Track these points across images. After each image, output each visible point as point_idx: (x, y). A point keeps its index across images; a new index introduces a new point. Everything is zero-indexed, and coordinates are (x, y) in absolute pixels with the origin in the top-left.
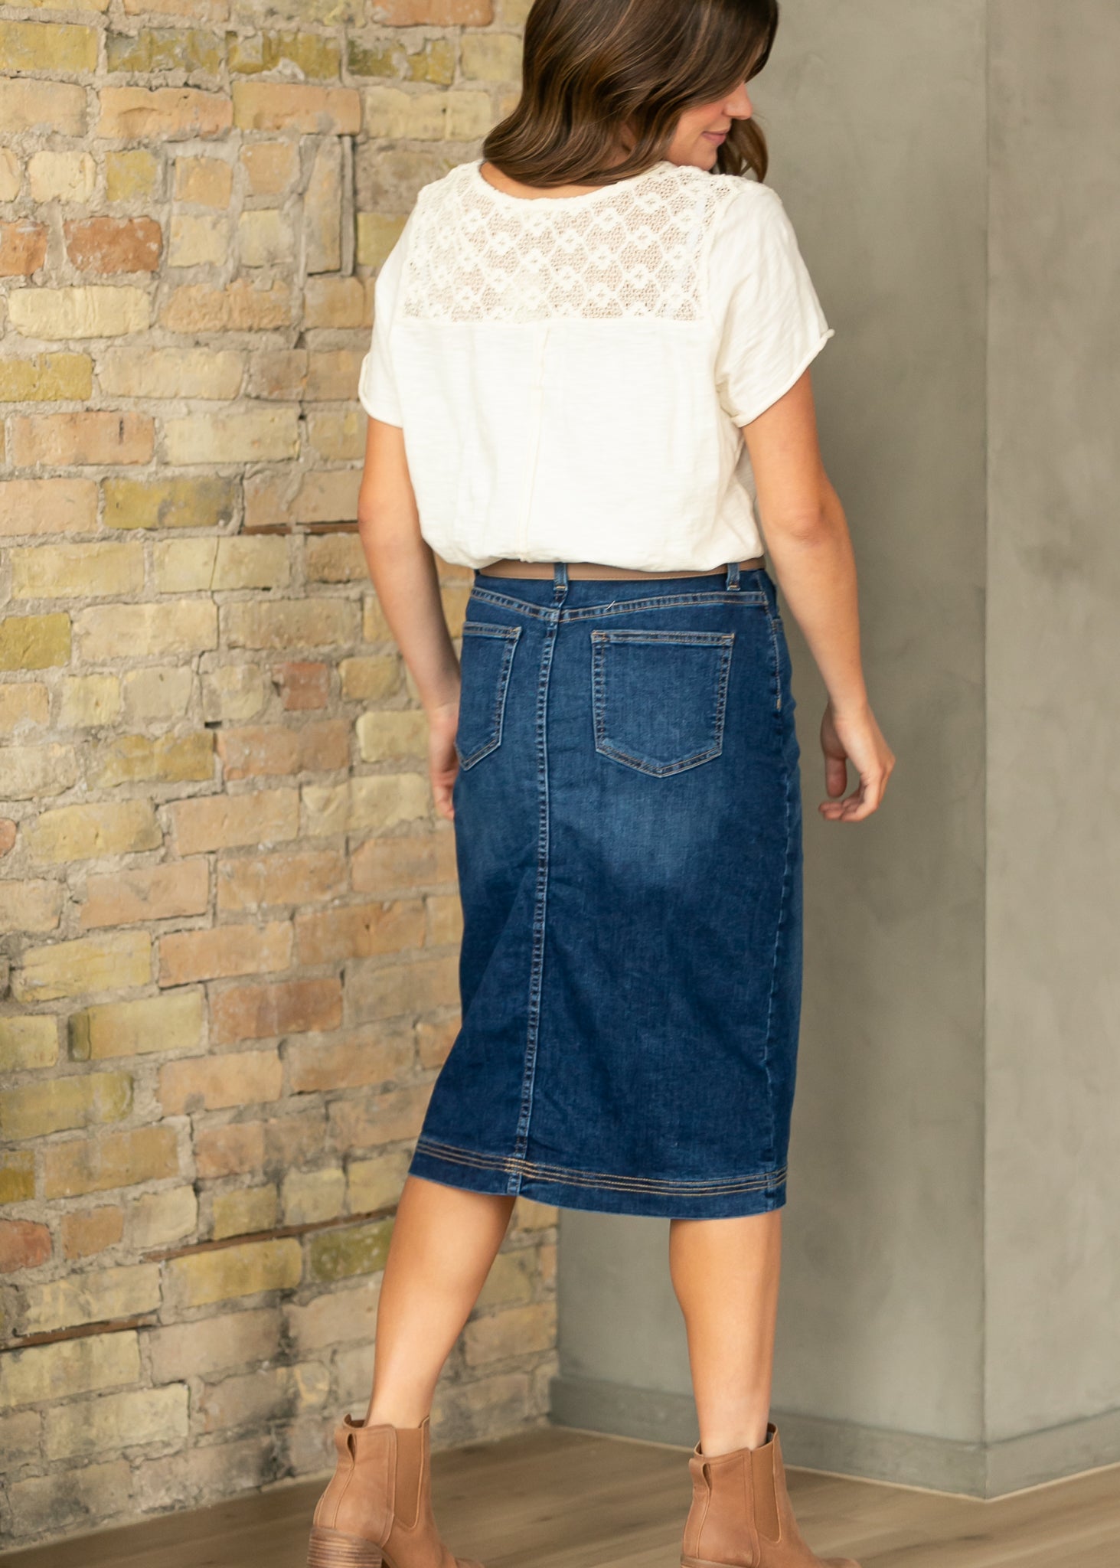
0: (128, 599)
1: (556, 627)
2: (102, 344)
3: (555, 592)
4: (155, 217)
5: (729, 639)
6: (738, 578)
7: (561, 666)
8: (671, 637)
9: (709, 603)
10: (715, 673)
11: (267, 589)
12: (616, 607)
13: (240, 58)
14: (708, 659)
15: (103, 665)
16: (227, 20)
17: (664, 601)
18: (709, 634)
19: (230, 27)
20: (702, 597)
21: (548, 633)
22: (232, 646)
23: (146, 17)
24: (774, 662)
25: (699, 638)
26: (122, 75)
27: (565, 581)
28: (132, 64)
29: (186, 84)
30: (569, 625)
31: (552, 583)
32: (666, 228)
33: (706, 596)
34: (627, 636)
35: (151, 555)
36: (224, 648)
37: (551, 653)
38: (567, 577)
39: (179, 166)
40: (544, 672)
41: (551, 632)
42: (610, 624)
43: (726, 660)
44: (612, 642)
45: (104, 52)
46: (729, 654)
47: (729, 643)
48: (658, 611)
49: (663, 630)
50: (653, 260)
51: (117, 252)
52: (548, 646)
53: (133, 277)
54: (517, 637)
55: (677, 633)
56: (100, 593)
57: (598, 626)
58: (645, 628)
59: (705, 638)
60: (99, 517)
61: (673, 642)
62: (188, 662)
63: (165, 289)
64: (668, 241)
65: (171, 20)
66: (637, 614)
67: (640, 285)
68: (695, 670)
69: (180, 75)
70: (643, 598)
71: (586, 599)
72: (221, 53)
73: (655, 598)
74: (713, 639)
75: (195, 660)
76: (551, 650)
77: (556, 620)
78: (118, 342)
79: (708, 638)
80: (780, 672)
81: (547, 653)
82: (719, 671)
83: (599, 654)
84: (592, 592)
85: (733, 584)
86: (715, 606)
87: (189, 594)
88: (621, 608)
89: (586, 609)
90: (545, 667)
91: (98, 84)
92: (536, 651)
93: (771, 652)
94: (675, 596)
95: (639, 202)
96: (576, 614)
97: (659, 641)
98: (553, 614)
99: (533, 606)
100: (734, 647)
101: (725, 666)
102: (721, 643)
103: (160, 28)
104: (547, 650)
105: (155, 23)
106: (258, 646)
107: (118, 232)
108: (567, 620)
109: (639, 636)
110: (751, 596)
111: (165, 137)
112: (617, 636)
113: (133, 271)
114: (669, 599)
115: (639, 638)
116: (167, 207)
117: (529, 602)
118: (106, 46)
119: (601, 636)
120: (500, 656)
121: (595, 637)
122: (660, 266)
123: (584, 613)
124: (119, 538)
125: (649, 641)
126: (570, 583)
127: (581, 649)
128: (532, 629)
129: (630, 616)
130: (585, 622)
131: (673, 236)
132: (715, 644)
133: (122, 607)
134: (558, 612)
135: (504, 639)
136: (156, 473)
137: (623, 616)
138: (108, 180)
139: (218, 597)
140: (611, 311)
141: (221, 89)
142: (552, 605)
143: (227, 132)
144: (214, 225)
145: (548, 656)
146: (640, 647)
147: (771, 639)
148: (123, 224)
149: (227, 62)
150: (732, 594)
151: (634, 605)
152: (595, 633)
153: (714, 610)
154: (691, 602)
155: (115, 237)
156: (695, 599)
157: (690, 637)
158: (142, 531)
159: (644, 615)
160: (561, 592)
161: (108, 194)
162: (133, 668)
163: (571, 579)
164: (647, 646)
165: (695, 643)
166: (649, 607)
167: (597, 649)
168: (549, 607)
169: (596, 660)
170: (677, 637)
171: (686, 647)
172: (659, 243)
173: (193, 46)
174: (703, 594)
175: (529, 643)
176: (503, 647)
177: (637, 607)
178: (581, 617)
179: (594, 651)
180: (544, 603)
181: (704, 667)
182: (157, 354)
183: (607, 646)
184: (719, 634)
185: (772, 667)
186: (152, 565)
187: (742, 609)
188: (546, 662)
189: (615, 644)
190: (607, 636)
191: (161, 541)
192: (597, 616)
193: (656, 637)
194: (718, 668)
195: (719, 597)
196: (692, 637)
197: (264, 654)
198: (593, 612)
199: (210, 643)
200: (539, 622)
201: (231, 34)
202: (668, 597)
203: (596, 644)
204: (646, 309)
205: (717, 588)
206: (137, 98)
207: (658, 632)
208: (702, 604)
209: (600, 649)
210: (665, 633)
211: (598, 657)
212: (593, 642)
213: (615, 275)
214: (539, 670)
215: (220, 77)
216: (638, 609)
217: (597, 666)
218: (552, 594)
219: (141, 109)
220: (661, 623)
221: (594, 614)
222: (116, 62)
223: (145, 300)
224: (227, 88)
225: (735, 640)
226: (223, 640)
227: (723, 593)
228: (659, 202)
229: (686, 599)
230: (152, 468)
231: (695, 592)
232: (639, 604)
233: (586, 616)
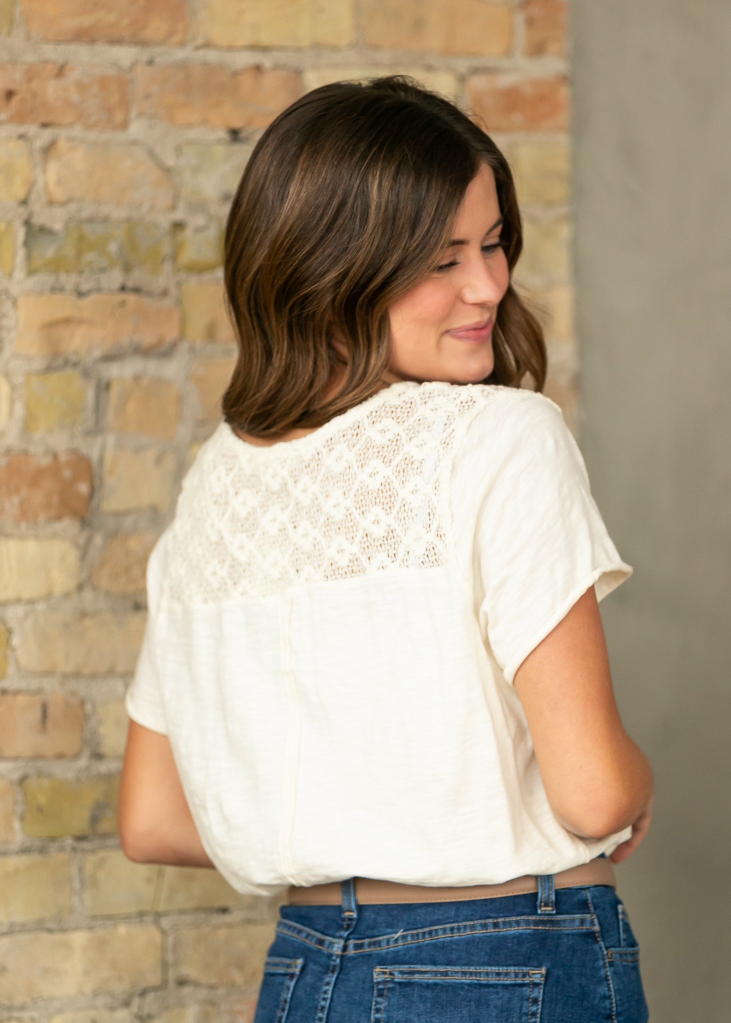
0: (51, 925)
1: (338, 961)
2: (20, 610)
3: (343, 920)
4: (84, 451)
5: (538, 974)
6: (553, 897)
7: (339, 1009)
8: (464, 973)
9: (514, 930)
10: (520, 1018)
11: (224, 910)
12: (404, 937)
13: (189, 254)
14: (510, 1000)
15: (23, 1008)
16: (173, 208)
17: (459, 929)
18: (512, 969)
19: (178, 215)
20: (504, 923)
21: (331, 968)
22: (182, 982)
23: (73, 207)
24: (607, 1003)
25: (498, 974)
26: (46, 279)
27: (353, 906)
28: (56, 265)
29: (123, 289)
30: (353, 958)
31: (339, 909)
32: (398, 459)
33: (510, 922)
34: (412, 973)
35: (81, 870)
36: (172, 985)
37: (330, 993)
38: (356, 901)
39: (115, 390)
40: (320, 1015)
41: (334, 966)
42: (396, 959)
43: (535, 1001)
44: (396, 980)
45: (21, 253)
46: (538, 993)
47: (538, 979)
48: (451, 942)
49: (455, 965)
50: (388, 499)
51: (38, 497)
52: (328, 984)
53: (59, 526)
54: (297, 971)
55: (472, 969)
56: (19, 917)
57: (383, 961)
58: (434, 963)
59: (507, 974)
60: (17, 825)
61: (466, 980)
62: (127, 1004)
63: (98, 540)
64: (401, 473)
65: (105, 210)
66: (427, 945)
67: (379, 532)
68: (494, 1014)
69: (115, 277)
70: (434, 925)
71: (374, 928)
72: (166, 249)
73: (448, 926)
74: (516, 975)
75: (136, 1002)
76: (330, 988)
77: (339, 953)
78: (41, 607)
79: (511, 974)
80: (619, 1014)
81: (325, 992)
82: (527, 1014)
83: (380, 995)
84: (380, 919)
85: (546, 905)
86: (521, 934)
87: (127, 918)
88: (409, 939)
89: (373, 940)
90: (323, 1008)
91: (15, 290)
92: (316, 989)
93: (602, 990)
94: (472, 923)
95: (371, 433)
96: (360, 946)
97: (449, 980)
98: (336, 946)
99: (319, 935)
100: (545, 985)
101: (534, 1008)
102: (527, 980)
103: (91, 220)
104: (327, 987)
105: (85, 214)
106: (213, 981)
107: (40, 472)
108: (351, 952)
109: (426, 974)
110: (573, 921)
111: (97, 353)
112: (402, 973)
113: (59, 518)
114: (465, 927)
115: (426, 976)
116: (99, 441)
117: (317, 930)
118: (26, 243)
119: (384, 973)
120: (279, 994)
121: (378, 974)
122: (398, 505)
123: (370, 945)
124: (43, 851)
125: (439, 979)
126: (360, 908)
127: (363, 988)
128: (316, 963)
129: (419, 948)
130: (370, 955)
131: (408, 467)
132: (519, 982)
133: (45, 936)
134: (342, 942)
135: (285, 975)
136: (87, 768)
137: (411, 948)
138: (27, 406)
139: (165, 922)
140: (353, 569)
141: (165, 293)
142: (337, 934)
143: (174, 346)
144: (159, 460)
145: (326, 996)
146: (428, 986)
147: (602, 972)
148: (45, 461)
149: (174, 257)
150: (546, 918)
151: (424, 933)
152: (378, 969)
153: (519, 939)
154: (491, 930)
155: (36, 478)
156: (496, 925)
157: (487, 974)
158: (69, 842)
159: (435, 946)
160: (351, 919)
161: (28, 425)
162: (60, 1011)
163: (361, 903)
164: (436, 984)
165: (493, 980)
166: (441, 937)
167: (379, 990)
168: (334, 937)
169: (377, 1003)
170: (471, 973)
171: (481, 986)
172: (393, 478)
173: (132, 243)
174: (507, 919)
175: (309, 978)
176: (282, 984)
177: (427, 936)
178: (367, 950)
179: (375, 992)
180: (330, 932)
181: (505, 1011)
182: (88, 622)
183: (390, 985)
184: (525, 969)
185: (605, 1008)
186: (82, 883)
187: (559, 936)
188: (323, 1003)
189: (400, 984)
190: (391, 974)
191: (93, 852)
192: (383, 949)
193: (445, 974)
194: (524, 1010)
195: (527, 922)
196: (488, 974)
197: (221, 992)
198: (378, 944)
199: (154, 979)
200: (324, 955)
201: (178, 226)
202: (464, 923)
203: (379, 983)
204: (390, 560)
205: (527, 910)
206: (62, 306)
207: (449, 968)
208: (504, 931)
209: (383, 989)
210: (457, 969)
211: (379, 1000)
212: (375, 981)
213: (352, 524)
214: (316, 1013)
215: (164, 278)
216: (427, 940)
217: (378, 1011)
218: (340, 922)
219: (67, 321)
220: (454, 956)
221: (380, 946)
222: (37, 263)
223: (73, 556)
224: (173, 291)
225: (547, 976)
226: (171, 976)
227: (533, 918)
228: (394, 428)
229: (485, 926)
230: (83, 762)
231: (497, 918)
232: (430, 933)
233: (372, 949)
